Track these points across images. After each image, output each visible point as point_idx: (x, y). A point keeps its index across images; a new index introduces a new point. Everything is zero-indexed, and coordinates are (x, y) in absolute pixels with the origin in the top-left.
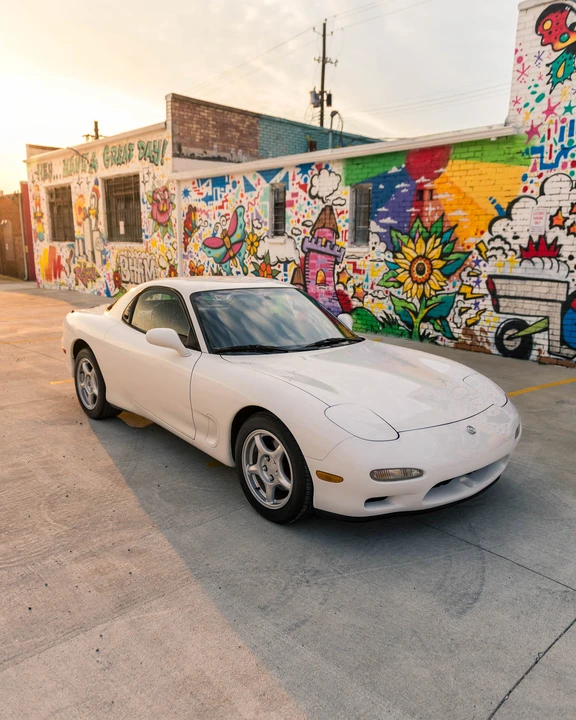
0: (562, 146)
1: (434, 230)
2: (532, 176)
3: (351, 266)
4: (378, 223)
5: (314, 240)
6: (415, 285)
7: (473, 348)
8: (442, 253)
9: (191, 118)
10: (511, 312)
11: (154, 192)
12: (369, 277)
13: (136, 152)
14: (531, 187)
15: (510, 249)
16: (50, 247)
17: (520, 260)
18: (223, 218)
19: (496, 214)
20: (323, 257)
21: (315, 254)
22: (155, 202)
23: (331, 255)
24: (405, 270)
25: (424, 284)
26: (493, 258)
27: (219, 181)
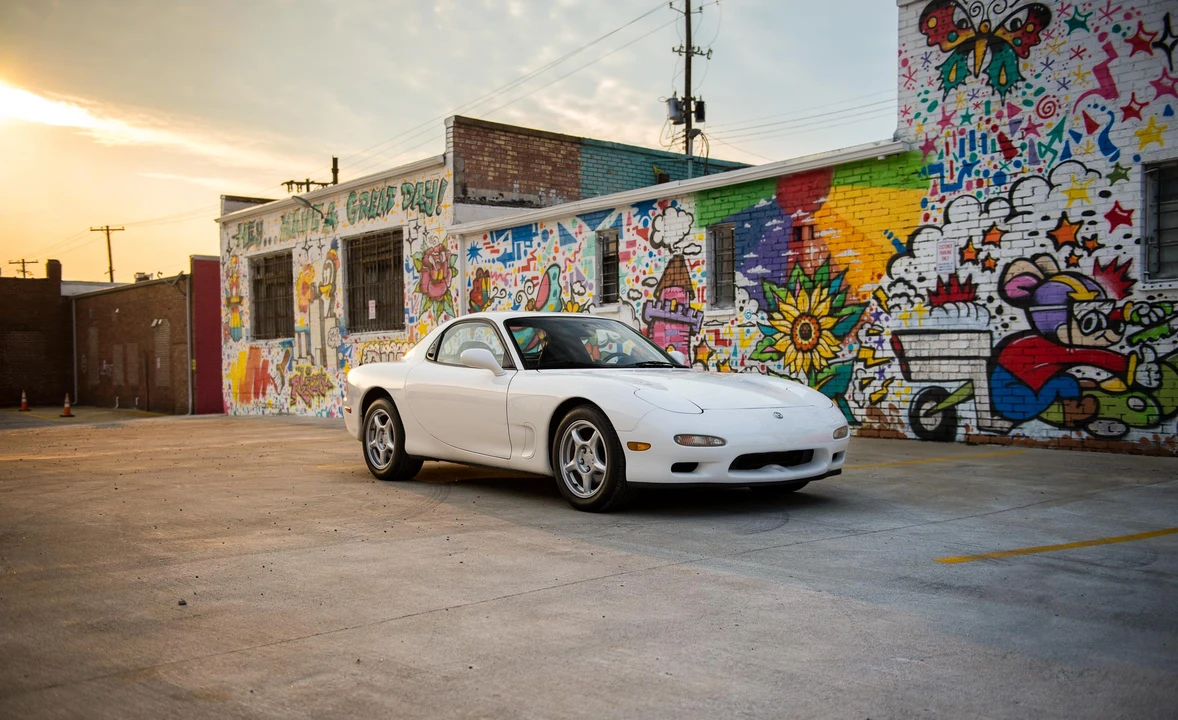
0: (964, 162)
1: (818, 277)
2: (933, 200)
3: (713, 336)
4: (745, 274)
5: (660, 304)
6: (800, 355)
7: (882, 433)
8: (831, 308)
9: (482, 148)
10: (926, 377)
11: (425, 253)
12: (738, 349)
13: (398, 199)
14: (934, 214)
15: (917, 295)
16: (251, 348)
17: (929, 308)
18: (530, 284)
19: (895, 251)
20: (674, 326)
21: (662, 323)
22: (426, 267)
23: (683, 323)
24: (786, 334)
25: (811, 351)
26: (897, 309)
27: (523, 232)
